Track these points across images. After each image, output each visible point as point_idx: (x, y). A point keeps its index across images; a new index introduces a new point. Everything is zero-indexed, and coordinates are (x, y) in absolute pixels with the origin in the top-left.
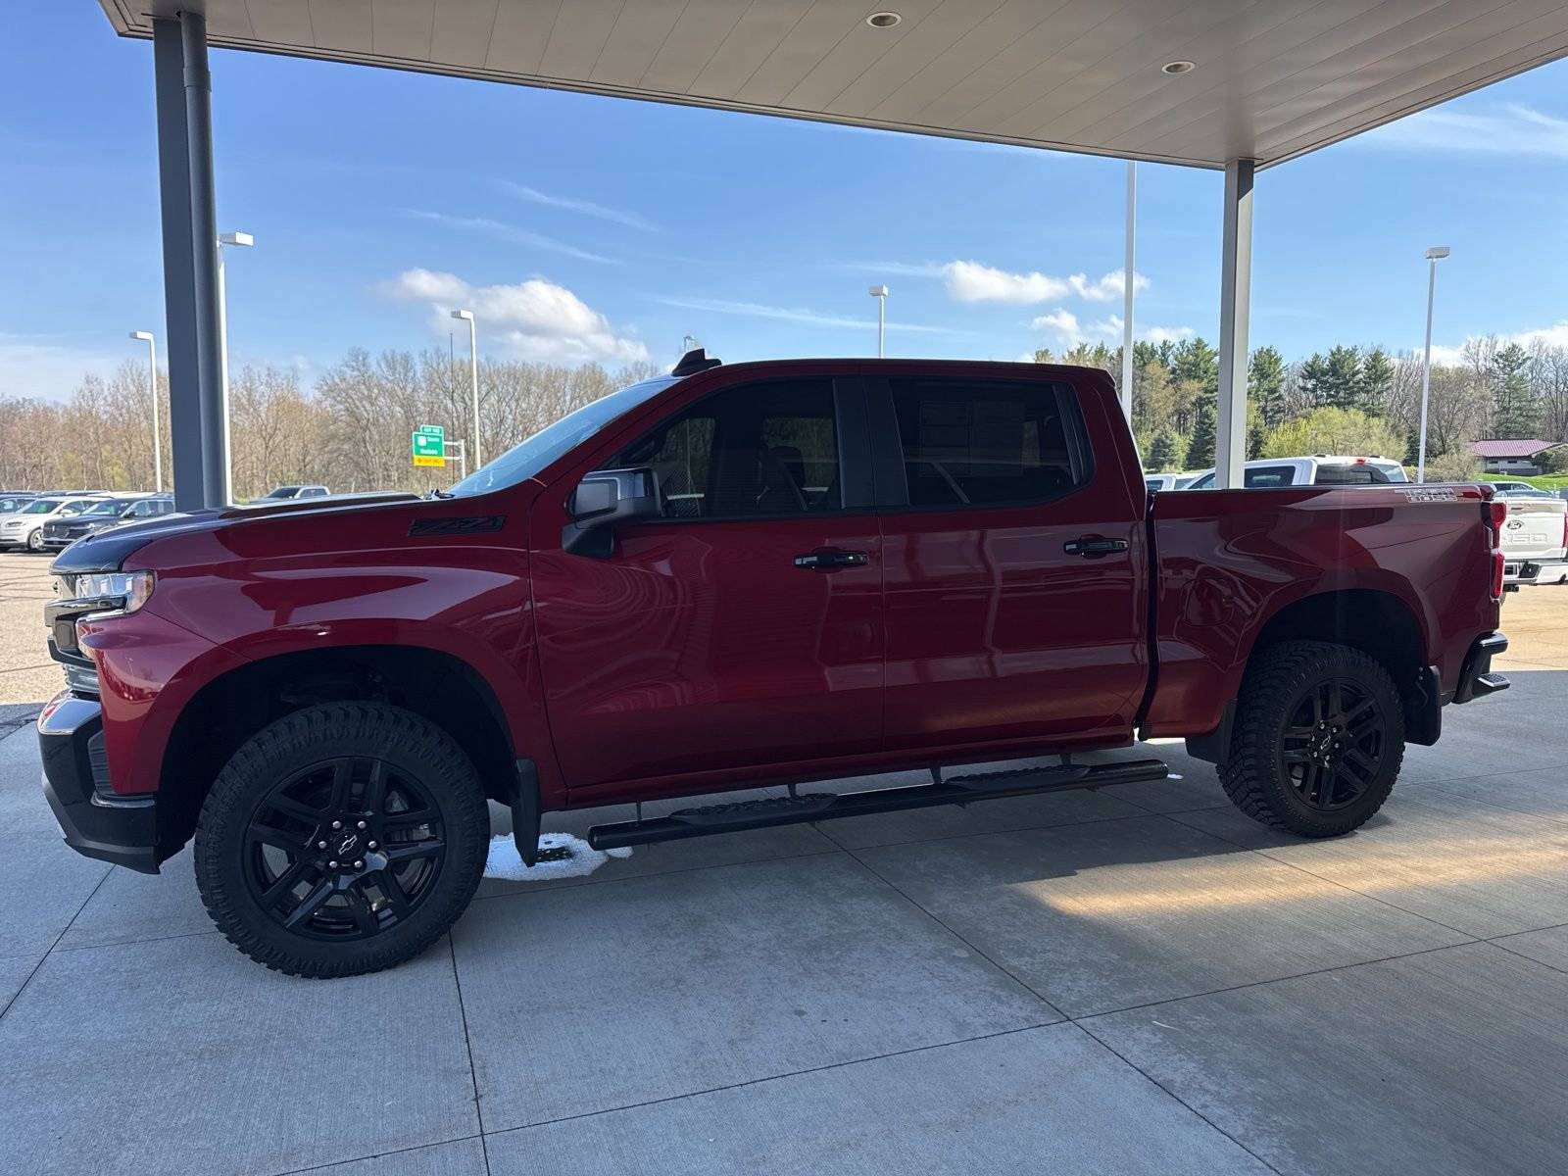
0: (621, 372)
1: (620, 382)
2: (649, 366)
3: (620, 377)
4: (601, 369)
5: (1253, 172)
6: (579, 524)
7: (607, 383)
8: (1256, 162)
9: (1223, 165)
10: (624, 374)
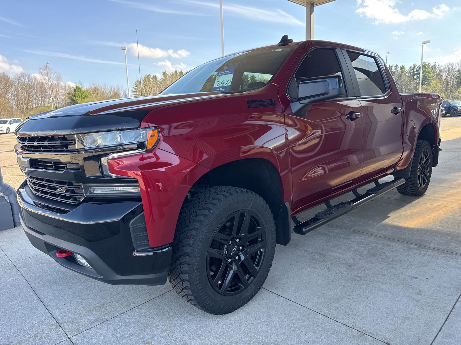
0: (16, 76)
1: (16, 79)
2: (27, 74)
3: (15, 78)
4: (7, 75)
5: (314, 7)
6: (301, 102)
7: (10, 80)
8: (315, 4)
9: (305, 4)
10: (17, 77)
